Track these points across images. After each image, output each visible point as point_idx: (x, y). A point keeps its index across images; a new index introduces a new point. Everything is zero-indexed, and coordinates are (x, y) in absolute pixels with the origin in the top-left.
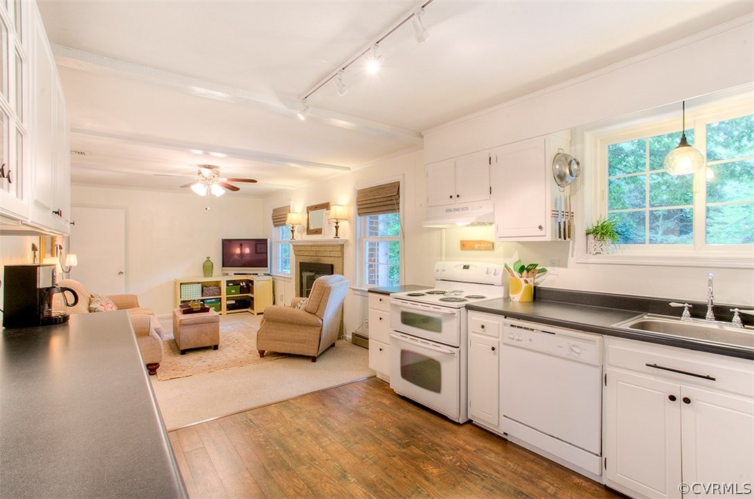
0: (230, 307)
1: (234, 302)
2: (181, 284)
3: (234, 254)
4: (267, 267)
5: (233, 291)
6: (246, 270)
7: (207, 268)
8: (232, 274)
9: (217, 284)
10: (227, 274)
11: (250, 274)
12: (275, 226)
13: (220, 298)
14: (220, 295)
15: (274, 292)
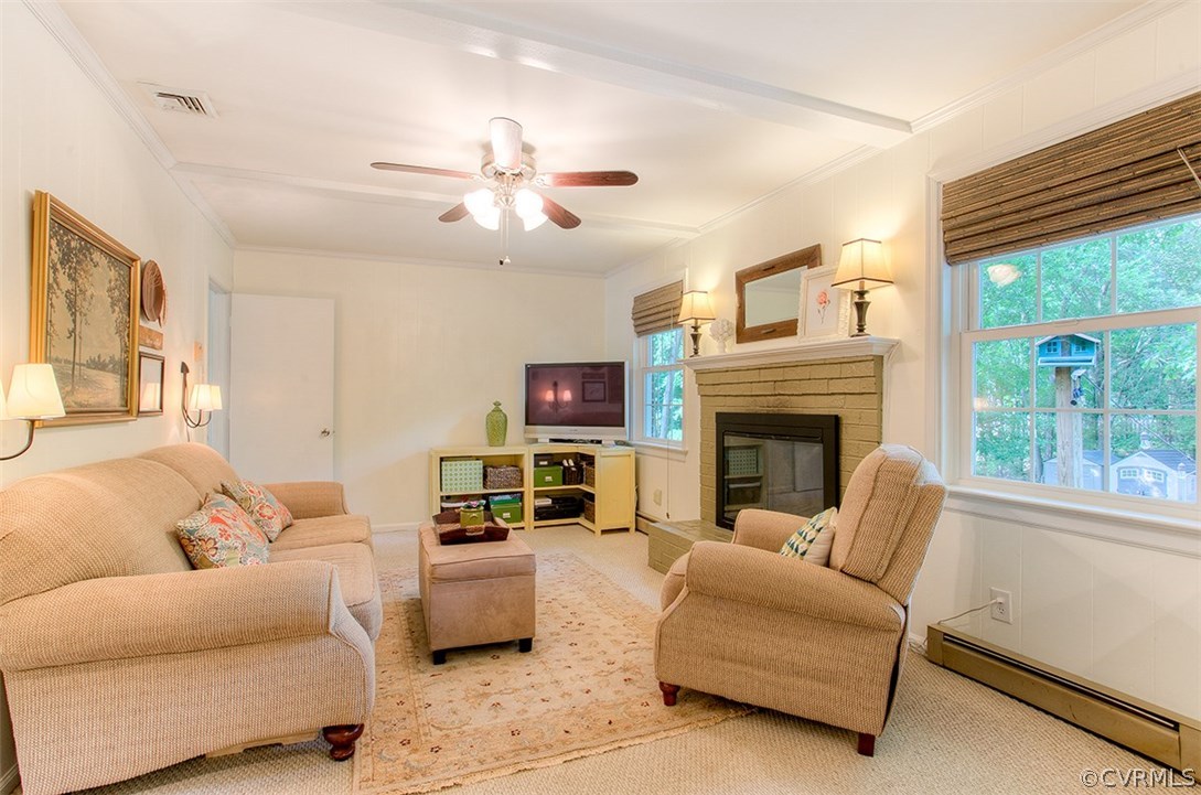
0: (541, 514)
1: (548, 502)
2: (442, 459)
3: (544, 402)
4: (623, 426)
5: (549, 478)
6: (576, 432)
7: (496, 426)
8: (545, 438)
9: (515, 462)
10: (536, 441)
11: (585, 442)
12: (640, 334)
13: (522, 493)
14: (522, 486)
15: (637, 484)
